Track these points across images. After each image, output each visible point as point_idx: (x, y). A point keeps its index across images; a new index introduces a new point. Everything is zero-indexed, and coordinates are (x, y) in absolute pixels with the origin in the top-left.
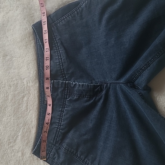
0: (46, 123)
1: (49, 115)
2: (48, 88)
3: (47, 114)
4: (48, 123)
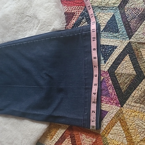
0: (94, 93)
1: (95, 85)
2: (96, 58)
3: (93, 85)
4: (95, 93)
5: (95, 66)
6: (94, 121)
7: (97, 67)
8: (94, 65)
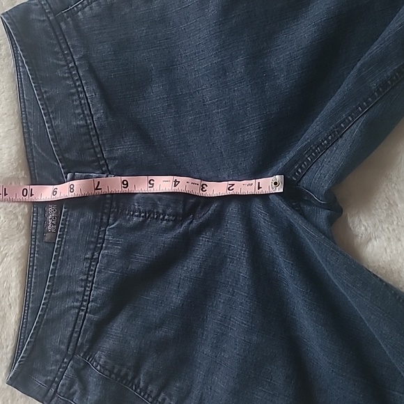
0: (175, 186)
2: (72, 187)
5: (97, 189)
6: (259, 183)
7: (99, 182)
8: (92, 192)
